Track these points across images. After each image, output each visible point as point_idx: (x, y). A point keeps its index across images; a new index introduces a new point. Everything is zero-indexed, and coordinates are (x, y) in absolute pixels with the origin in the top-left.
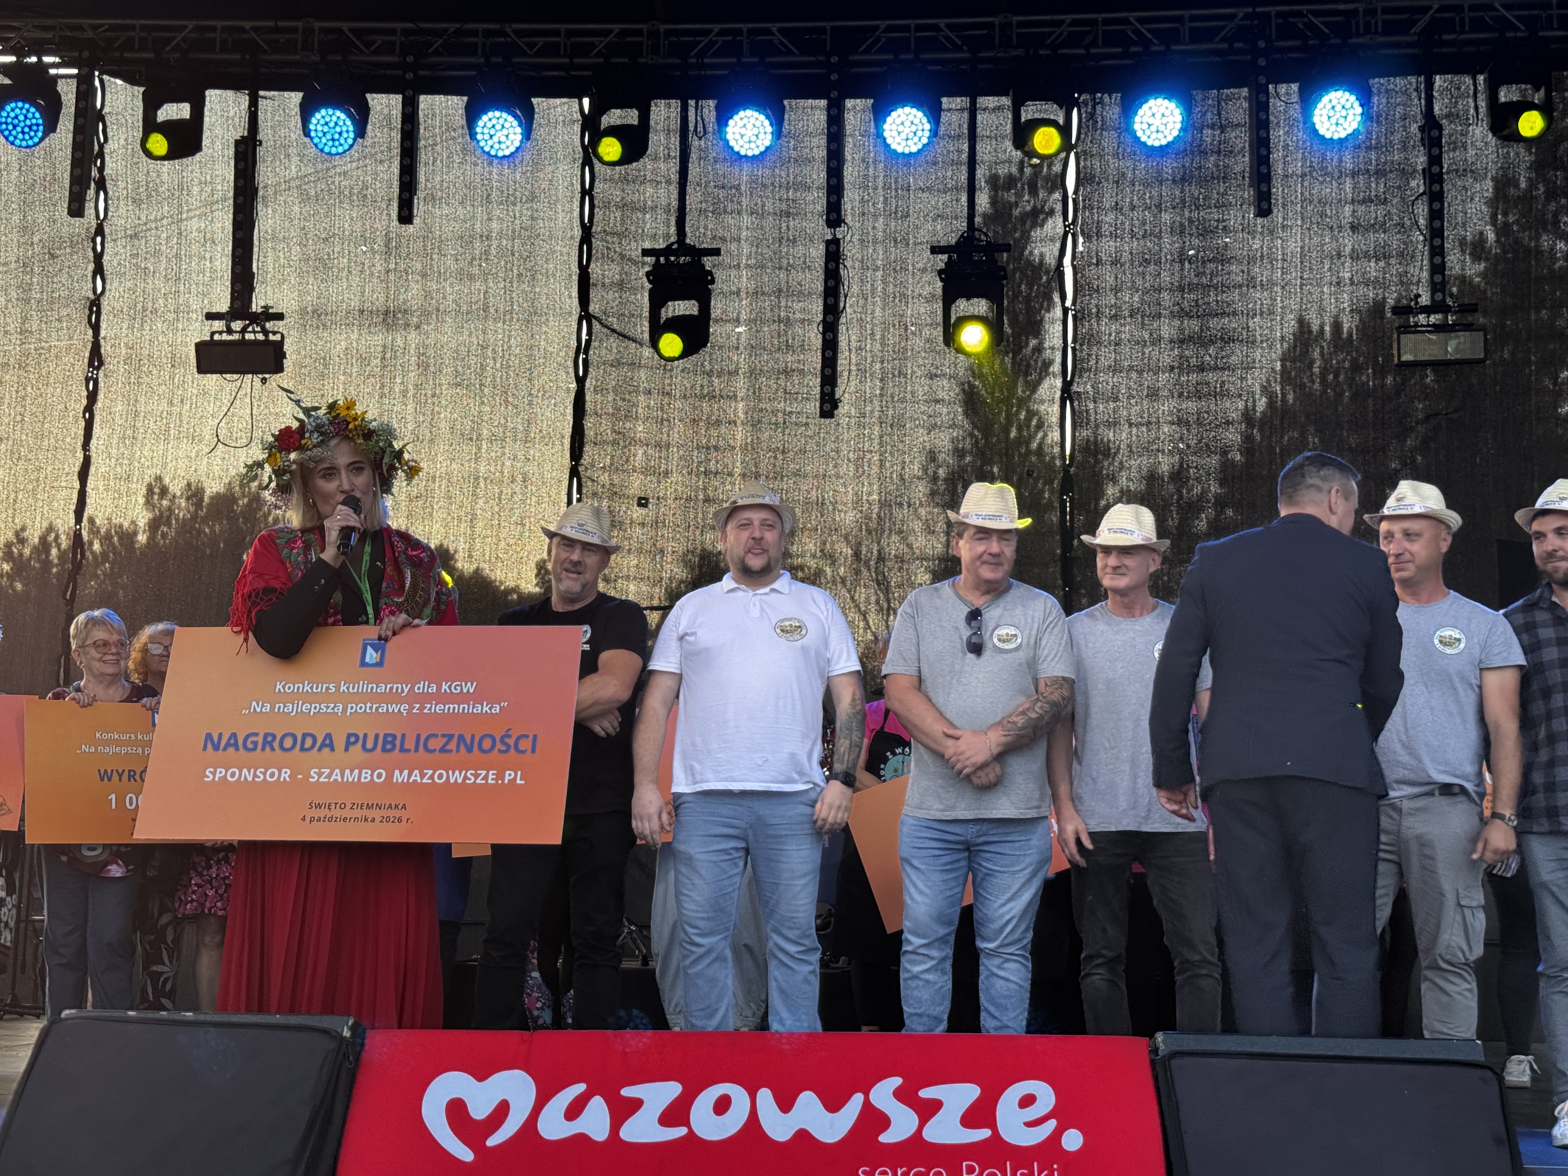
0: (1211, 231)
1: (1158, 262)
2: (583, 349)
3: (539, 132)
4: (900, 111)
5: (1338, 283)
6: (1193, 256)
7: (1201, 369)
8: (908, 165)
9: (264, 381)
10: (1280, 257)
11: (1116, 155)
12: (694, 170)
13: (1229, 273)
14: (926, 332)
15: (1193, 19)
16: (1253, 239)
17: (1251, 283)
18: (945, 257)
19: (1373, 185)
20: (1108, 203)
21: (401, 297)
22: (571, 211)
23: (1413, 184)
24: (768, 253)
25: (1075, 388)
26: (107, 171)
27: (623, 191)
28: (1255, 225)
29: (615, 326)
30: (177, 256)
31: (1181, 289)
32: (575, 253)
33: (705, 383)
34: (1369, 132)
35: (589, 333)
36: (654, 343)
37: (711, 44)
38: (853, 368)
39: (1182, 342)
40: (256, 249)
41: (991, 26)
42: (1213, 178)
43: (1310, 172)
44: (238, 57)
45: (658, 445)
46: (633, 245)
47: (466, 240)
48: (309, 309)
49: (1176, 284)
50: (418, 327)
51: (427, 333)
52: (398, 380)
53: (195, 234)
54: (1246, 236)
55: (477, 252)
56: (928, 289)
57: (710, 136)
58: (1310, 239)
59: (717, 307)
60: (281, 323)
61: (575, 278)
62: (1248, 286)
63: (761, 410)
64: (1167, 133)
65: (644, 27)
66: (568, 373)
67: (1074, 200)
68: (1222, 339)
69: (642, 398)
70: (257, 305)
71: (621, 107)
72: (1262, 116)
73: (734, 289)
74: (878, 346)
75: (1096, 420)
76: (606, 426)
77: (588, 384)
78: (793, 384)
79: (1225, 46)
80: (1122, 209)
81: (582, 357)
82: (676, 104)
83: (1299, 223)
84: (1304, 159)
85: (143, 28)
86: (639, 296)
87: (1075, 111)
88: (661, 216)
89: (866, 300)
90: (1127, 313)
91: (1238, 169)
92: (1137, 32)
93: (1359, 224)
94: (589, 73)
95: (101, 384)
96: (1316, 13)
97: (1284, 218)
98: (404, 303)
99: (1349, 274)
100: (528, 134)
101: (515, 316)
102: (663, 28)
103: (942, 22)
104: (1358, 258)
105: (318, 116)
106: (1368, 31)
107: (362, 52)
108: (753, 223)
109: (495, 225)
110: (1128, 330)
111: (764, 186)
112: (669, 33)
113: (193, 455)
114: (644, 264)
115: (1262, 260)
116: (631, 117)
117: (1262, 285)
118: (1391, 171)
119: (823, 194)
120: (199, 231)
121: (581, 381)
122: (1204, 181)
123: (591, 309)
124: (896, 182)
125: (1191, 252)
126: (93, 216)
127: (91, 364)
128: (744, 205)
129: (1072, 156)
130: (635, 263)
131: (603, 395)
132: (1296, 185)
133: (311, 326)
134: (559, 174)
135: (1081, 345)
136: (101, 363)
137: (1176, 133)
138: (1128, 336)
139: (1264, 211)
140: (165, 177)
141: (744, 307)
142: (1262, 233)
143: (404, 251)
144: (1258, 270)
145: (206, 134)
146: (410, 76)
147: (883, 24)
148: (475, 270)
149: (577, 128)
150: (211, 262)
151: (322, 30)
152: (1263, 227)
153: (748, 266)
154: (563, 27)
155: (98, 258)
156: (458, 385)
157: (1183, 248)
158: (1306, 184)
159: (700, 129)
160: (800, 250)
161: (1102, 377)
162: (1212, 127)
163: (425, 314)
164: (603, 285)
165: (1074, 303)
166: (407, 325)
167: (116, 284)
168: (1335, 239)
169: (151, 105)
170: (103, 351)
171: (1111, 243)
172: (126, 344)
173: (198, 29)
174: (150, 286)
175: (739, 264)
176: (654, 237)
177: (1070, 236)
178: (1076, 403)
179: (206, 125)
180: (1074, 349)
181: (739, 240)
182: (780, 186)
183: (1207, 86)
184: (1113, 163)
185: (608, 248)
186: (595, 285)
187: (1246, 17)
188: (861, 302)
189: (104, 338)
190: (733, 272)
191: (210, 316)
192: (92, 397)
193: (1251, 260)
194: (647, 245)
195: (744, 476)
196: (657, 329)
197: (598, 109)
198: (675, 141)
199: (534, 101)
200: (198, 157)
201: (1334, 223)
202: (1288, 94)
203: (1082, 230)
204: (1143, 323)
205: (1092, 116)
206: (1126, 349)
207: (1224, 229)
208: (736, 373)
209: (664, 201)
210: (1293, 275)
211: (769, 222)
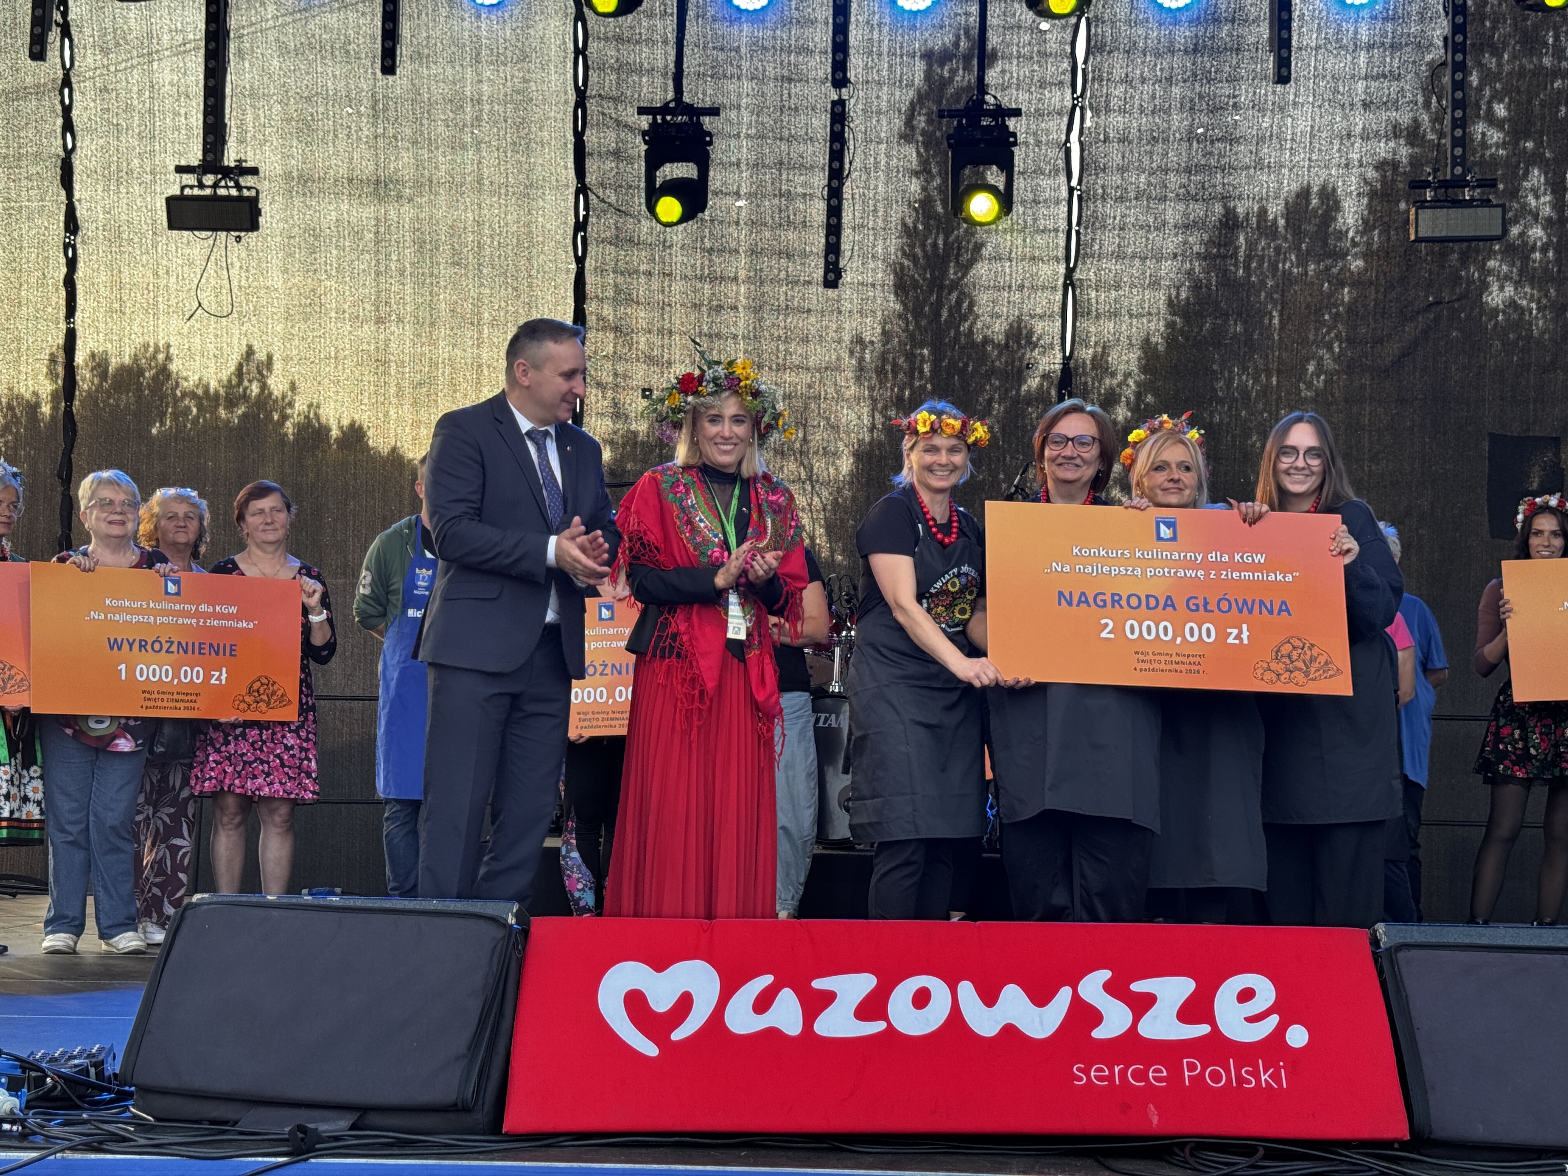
0: (1221, 108)
1: (1166, 140)
2: (580, 226)
5: (1347, 165)
6: (1202, 134)
9: (239, 239)
10: (1289, 137)
11: (1128, 22)
12: (692, 29)
13: (1236, 154)
16: (1263, 116)
17: (1259, 165)
19: (1388, 60)
20: (1118, 73)
21: (392, 166)
22: (565, 73)
23: (1432, 55)
24: (769, 122)
25: (1077, 275)
26: (71, 16)
27: (618, 51)
28: (1266, 101)
29: (613, 199)
30: (150, 111)
31: (1188, 170)
32: (570, 118)
33: (707, 263)
35: (587, 208)
36: (652, 211)
38: (856, 248)
39: (1186, 227)
40: (228, 97)
42: (1225, 48)
43: (1325, 44)
45: (660, 332)
46: (630, 110)
47: (456, 102)
48: (295, 174)
49: (1183, 165)
52: (394, 257)
53: (168, 87)
54: (1256, 113)
55: (468, 117)
58: (1321, 117)
59: (716, 176)
60: (255, 178)
61: (571, 147)
62: (1255, 168)
63: (763, 294)
66: (567, 252)
67: (1084, 70)
69: (643, 280)
70: (229, 160)
73: (733, 159)
74: (882, 226)
75: (1097, 309)
76: (607, 311)
77: (587, 264)
78: (796, 265)
80: (1131, 81)
81: (580, 234)
83: (1311, 99)
84: (1319, 30)
86: (636, 166)
88: (659, 81)
89: (869, 174)
90: (1132, 195)
91: (1252, 40)
93: (1371, 102)
95: (80, 251)
97: (1296, 95)
98: (395, 172)
99: (1358, 156)
101: (510, 189)
104: (1368, 138)
108: (753, 89)
109: (485, 87)
110: (1134, 213)
111: (764, 48)
114: (640, 125)
115: (1271, 140)
117: (1269, 167)
118: (1407, 45)
119: (826, 60)
120: (171, 83)
121: (580, 261)
122: (1216, 52)
123: (587, 180)
124: (901, 47)
125: (1200, 131)
126: (59, 66)
127: (67, 229)
128: (744, 69)
129: (1083, 21)
130: (631, 129)
131: (602, 277)
132: (1309, 58)
133: (297, 192)
134: (550, 31)
135: (1086, 228)
136: (78, 228)
138: (1133, 220)
139: (1282, 80)
140: (132, 24)
141: (743, 180)
142: (1272, 111)
143: (391, 113)
144: (1266, 151)
148: (468, 139)
150: (186, 118)
152: (1273, 104)
153: (748, 136)
155: (67, 111)
156: (455, 264)
157: (1191, 125)
158: (1320, 57)
161: (1105, 263)
163: (418, 185)
164: (600, 153)
165: (1080, 182)
166: (399, 197)
167: (87, 140)
168: (1345, 117)
170: (78, 214)
171: (1119, 119)
172: (103, 208)
174: (124, 144)
175: (739, 133)
177: (1078, 109)
178: (1078, 291)
180: (1078, 232)
181: (739, 107)
182: (782, 49)
184: (1125, 31)
185: (603, 114)
186: (591, 154)
188: (864, 178)
189: (79, 201)
190: (733, 143)
191: (181, 169)
192: (72, 265)
193: (1261, 140)
194: (644, 104)
196: (653, 195)
201: (1346, 100)
203: (1090, 103)
204: (1148, 207)
206: (1130, 235)
207: (1235, 105)
208: (737, 251)
209: (660, 64)
210: (1301, 156)
211: (770, 88)
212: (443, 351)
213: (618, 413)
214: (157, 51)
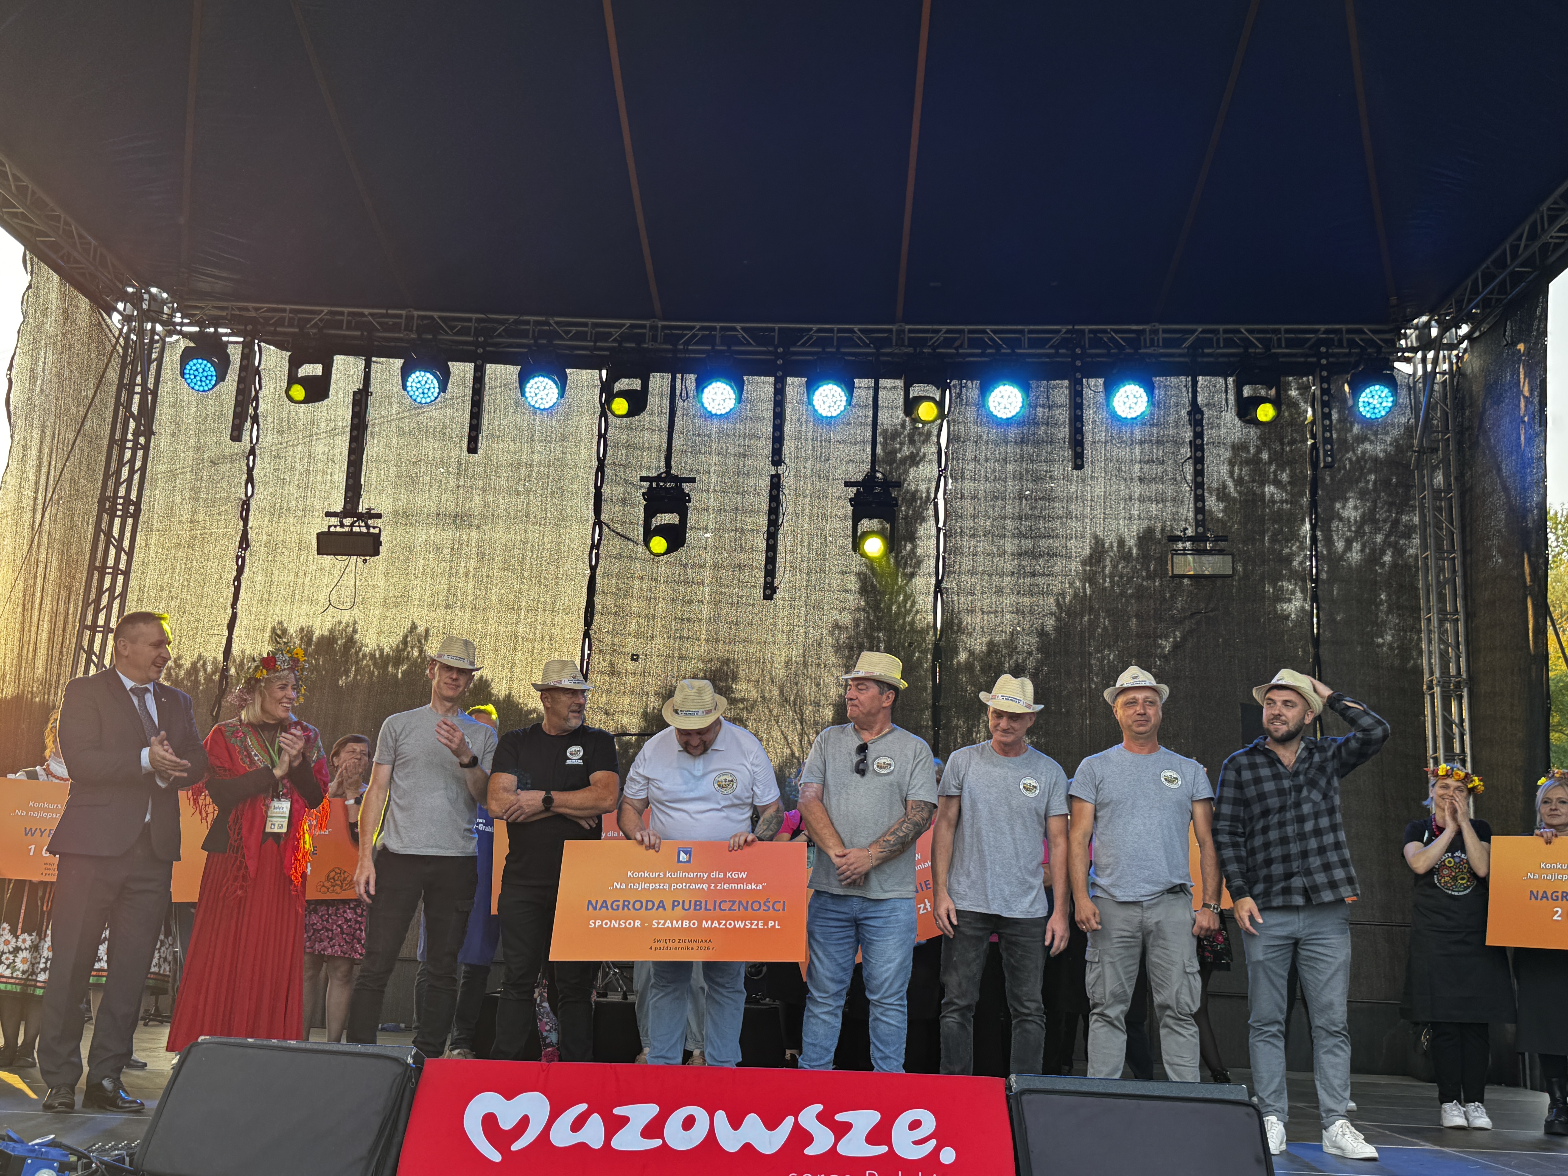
0: (1041, 478)
1: (1004, 499)
2: (595, 546)
3: (569, 393)
4: (825, 387)
5: (1130, 518)
6: (1028, 495)
7: (1033, 574)
8: (829, 424)
9: (365, 561)
10: (1089, 498)
11: (976, 423)
12: (679, 423)
13: (1053, 508)
14: (840, 541)
15: (1030, 332)
16: (1071, 485)
17: (1069, 515)
18: (854, 489)
19: (1155, 451)
20: (969, 455)
21: (467, 506)
22: (591, 449)
23: (1183, 451)
24: (729, 482)
25: (944, 585)
26: (260, 410)
27: (628, 435)
28: (1072, 475)
29: (619, 530)
30: (307, 471)
32: (592, 478)
33: (682, 572)
34: (1152, 414)
35: (600, 535)
36: (647, 542)
37: (694, 336)
38: (788, 565)
39: (1020, 555)
40: (364, 468)
41: (890, 331)
42: (1043, 441)
43: (1111, 440)
44: (358, 333)
45: (647, 616)
46: (634, 474)
47: (516, 466)
48: (401, 511)
49: (1016, 514)
50: (478, 527)
51: (484, 532)
52: (463, 565)
53: (320, 456)
54: (1065, 482)
55: (523, 475)
56: (842, 511)
57: (691, 400)
58: (1111, 486)
59: (692, 518)
60: (379, 521)
61: (592, 495)
62: (1067, 517)
63: (721, 593)
64: (1011, 409)
65: (647, 323)
66: (584, 563)
67: (946, 453)
68: (1048, 554)
69: (636, 582)
70: (362, 508)
71: (629, 377)
72: (1078, 400)
73: (704, 506)
74: (806, 550)
75: (958, 608)
76: (610, 601)
77: (598, 571)
78: (745, 576)
79: (1053, 351)
80: (979, 460)
81: (595, 551)
82: (668, 376)
83: (1103, 475)
84: (1107, 430)
85: (291, 311)
86: (637, 510)
87: (948, 392)
88: (654, 454)
89: (798, 517)
90: (981, 533)
91: (1060, 436)
92: (992, 339)
93: (1145, 477)
94: (607, 353)
95: (247, 561)
96: (1116, 331)
98: (470, 508)
99: (1137, 512)
100: (562, 394)
101: (548, 521)
102: (660, 324)
103: (856, 328)
104: (1144, 501)
105: (413, 376)
106: (1152, 345)
107: (447, 333)
108: (719, 461)
109: (536, 457)
110: (982, 545)
111: (728, 436)
112: (664, 327)
113: (311, 614)
114: (641, 487)
115: (1076, 500)
116: (635, 384)
117: (1076, 517)
118: (1167, 442)
119: (769, 443)
120: (323, 453)
121: (593, 569)
122: (1038, 443)
123: (602, 518)
124: (821, 436)
125: (1027, 493)
126: (248, 441)
127: (240, 546)
128: (714, 447)
129: (945, 422)
130: (635, 486)
131: (608, 580)
133: (401, 523)
134: (583, 422)
135: (949, 555)
136: (248, 546)
137: (1018, 409)
138: (982, 549)
139: (1079, 466)
140: (301, 415)
141: (711, 520)
142: (1077, 481)
143: (470, 473)
144: (1073, 507)
145: (333, 386)
146: (480, 351)
147: (815, 327)
148: (521, 488)
149: (597, 391)
151: (419, 316)
152: (1077, 477)
153: (714, 491)
154: (590, 321)
155: (250, 471)
156: (505, 569)
157: (1021, 489)
158: (1108, 448)
159: (684, 394)
160: (752, 481)
161: (964, 578)
162: (1043, 406)
163: (484, 517)
164: (612, 501)
165: (944, 525)
166: (471, 525)
167: (262, 489)
168: (1127, 486)
169: (294, 364)
170: (249, 536)
171: (971, 484)
172: (267, 533)
173: (330, 313)
174: (286, 492)
175: (708, 489)
176: (649, 468)
177: (943, 478)
178: (945, 596)
179: (333, 381)
180: (944, 558)
181: (709, 473)
182: (740, 436)
183: (1039, 378)
184: (973, 429)
185: (616, 475)
186: (606, 501)
187: (1068, 332)
189: (251, 528)
190: (704, 495)
191: (329, 514)
192: (240, 570)
193: (1069, 500)
194: (644, 474)
195: (707, 640)
196: (649, 534)
197: (613, 378)
198: (666, 402)
199: (568, 371)
200: (326, 402)
201: (1127, 476)
202: (1095, 385)
203: (951, 474)
204: (992, 541)
205: (959, 395)
206: (980, 559)
207: (1051, 477)
208: (704, 566)
209: (657, 444)
210: (1098, 511)
211: (731, 461)
212: (491, 629)
213: (613, 672)
214: (316, 434)
